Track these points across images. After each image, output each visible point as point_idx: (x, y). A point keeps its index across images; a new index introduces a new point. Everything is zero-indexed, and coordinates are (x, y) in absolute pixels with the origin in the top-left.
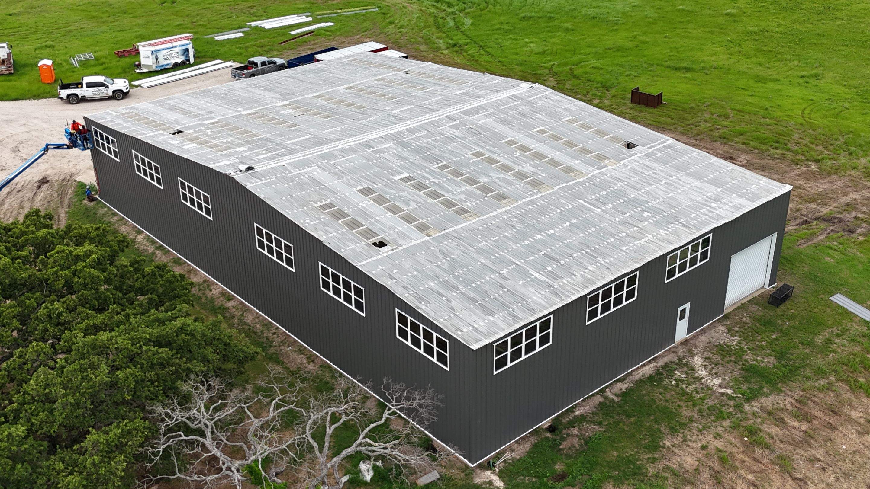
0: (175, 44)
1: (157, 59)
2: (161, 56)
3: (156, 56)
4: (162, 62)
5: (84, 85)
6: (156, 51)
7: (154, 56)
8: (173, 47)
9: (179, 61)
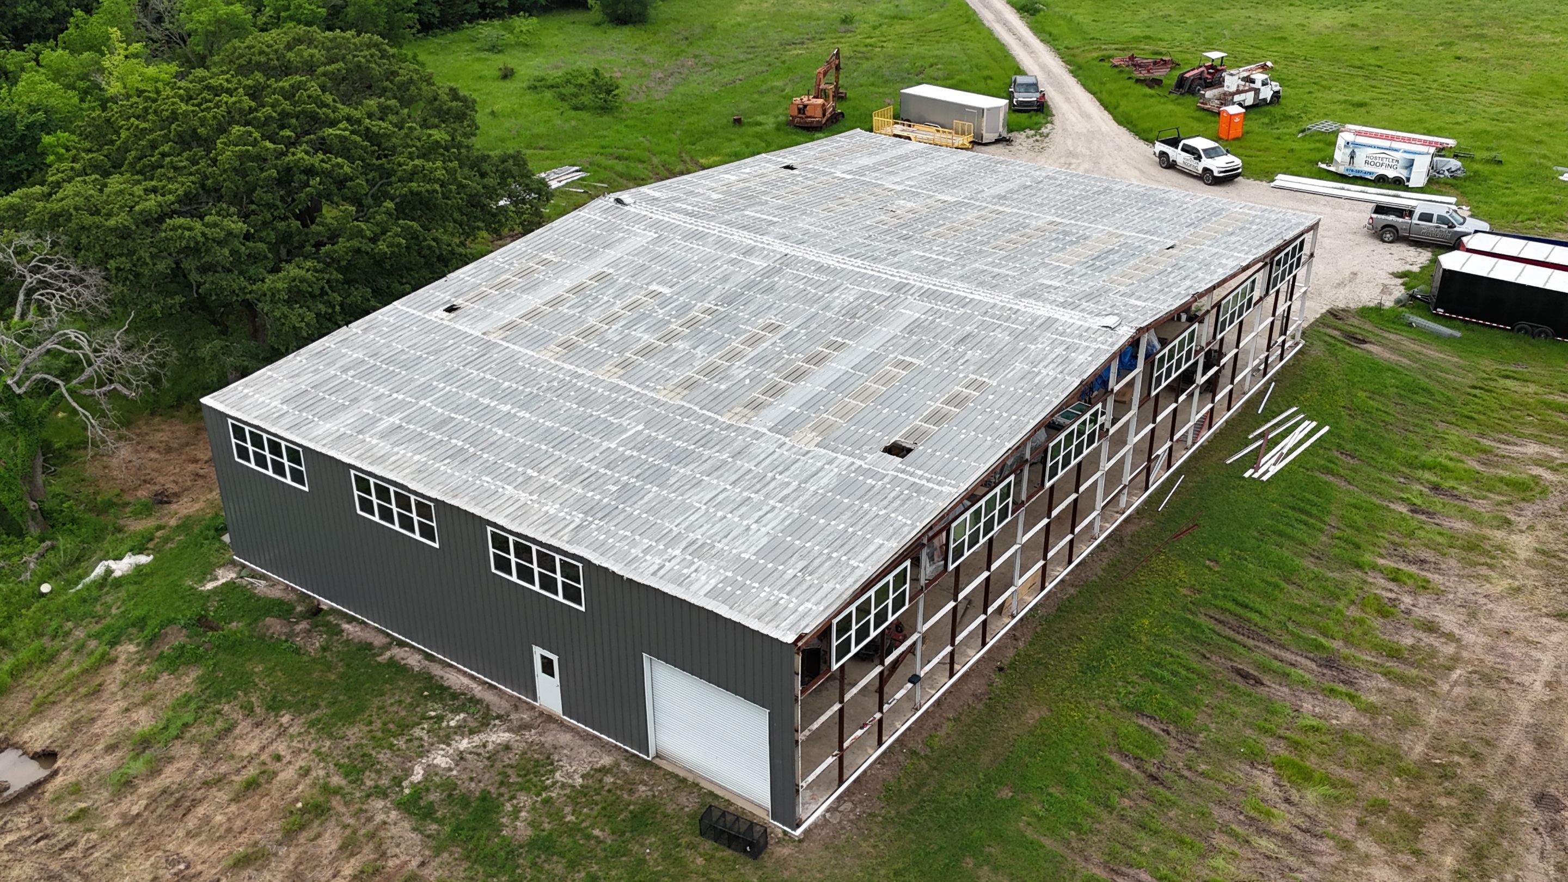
0: (1395, 145)
1: (1352, 157)
2: (1361, 155)
3: (1353, 152)
4: (1360, 165)
5: (1181, 145)
6: (1354, 143)
7: (1348, 151)
8: (1390, 149)
9: (1391, 174)
